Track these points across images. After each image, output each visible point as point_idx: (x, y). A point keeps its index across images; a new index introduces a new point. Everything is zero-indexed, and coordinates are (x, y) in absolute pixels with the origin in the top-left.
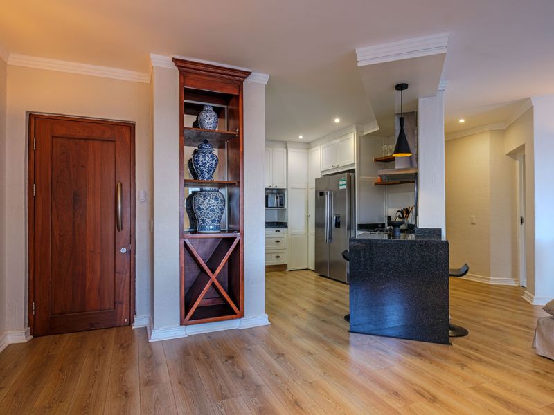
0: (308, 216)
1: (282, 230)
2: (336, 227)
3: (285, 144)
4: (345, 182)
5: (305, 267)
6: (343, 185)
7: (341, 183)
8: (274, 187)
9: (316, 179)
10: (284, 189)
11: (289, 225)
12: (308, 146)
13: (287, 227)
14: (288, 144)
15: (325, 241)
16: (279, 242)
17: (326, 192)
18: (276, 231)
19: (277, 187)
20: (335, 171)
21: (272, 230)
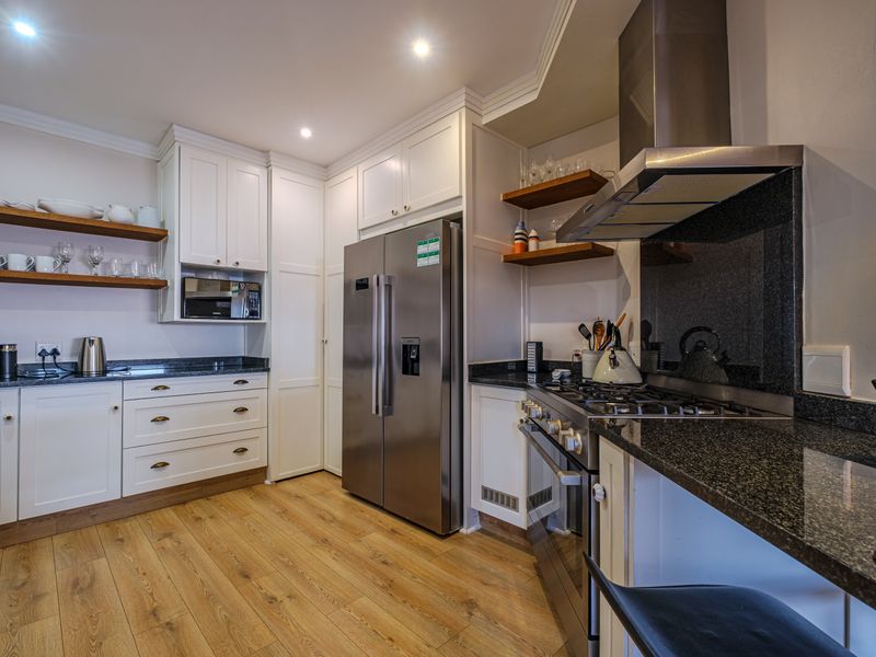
0: (325, 342)
1: (255, 379)
2: (405, 372)
3: (265, 156)
4: (436, 246)
6: (429, 255)
7: (421, 249)
8: (231, 265)
9: (345, 248)
10: (261, 274)
11: (272, 365)
12: (324, 171)
13: (268, 370)
14: (271, 158)
15: (374, 412)
16: (244, 410)
17: (375, 277)
18: (237, 382)
19: (239, 267)
20: (400, 226)
21: (225, 381)
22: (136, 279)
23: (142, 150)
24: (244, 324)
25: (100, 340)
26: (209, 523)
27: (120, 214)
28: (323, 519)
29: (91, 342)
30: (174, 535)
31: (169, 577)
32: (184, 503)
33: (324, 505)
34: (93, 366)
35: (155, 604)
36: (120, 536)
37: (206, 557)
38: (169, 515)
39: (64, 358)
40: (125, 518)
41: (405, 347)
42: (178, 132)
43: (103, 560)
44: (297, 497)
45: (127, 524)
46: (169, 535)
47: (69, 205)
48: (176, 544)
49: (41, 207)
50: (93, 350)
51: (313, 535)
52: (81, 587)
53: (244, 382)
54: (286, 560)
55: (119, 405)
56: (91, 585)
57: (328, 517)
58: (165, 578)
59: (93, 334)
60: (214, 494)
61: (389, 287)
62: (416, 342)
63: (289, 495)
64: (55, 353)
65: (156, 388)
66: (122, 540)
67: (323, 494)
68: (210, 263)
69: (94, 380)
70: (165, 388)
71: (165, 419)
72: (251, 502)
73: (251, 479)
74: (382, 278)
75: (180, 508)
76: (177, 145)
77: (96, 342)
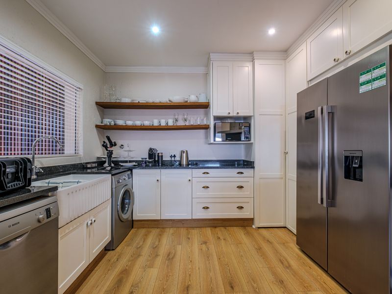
0: (286, 153)
1: (247, 172)
2: (347, 176)
3: (251, 56)
4: (382, 71)
5: (282, 224)
6: (373, 81)
8: (235, 114)
10: (250, 117)
11: (256, 165)
12: (285, 53)
13: (253, 168)
14: (255, 55)
15: (319, 202)
16: (242, 187)
17: (319, 108)
18: (238, 173)
19: (239, 115)
20: (341, 68)
21: (233, 172)
22: (199, 125)
23: (201, 70)
24: (244, 144)
25: (187, 151)
26: (223, 242)
27: (193, 99)
28: (282, 263)
29: (184, 152)
30: (207, 244)
31: (199, 269)
32: (215, 227)
33: (284, 253)
34: (184, 162)
35: (189, 283)
36: (189, 236)
37: (216, 263)
38: (208, 231)
39: (178, 158)
40: (193, 228)
41: (347, 158)
42: (212, 56)
43: (180, 246)
44: (268, 241)
45: (193, 231)
46: (205, 243)
47: (177, 98)
48: (207, 249)
49: (169, 101)
50: (184, 155)
51: (274, 274)
52: (170, 257)
53: (242, 173)
54: (255, 285)
55: (191, 179)
56: (173, 258)
57: (286, 263)
58: (197, 268)
59: (184, 149)
60: (228, 226)
61: (331, 114)
62: (358, 154)
63: (264, 238)
64: (175, 156)
65: (204, 173)
66: (189, 239)
67: (284, 244)
68: (226, 114)
69: (185, 168)
70: (208, 173)
71: (208, 187)
72: (244, 237)
73: (245, 223)
74: (325, 108)
75: (213, 229)
76: (211, 62)
77: (185, 152)
